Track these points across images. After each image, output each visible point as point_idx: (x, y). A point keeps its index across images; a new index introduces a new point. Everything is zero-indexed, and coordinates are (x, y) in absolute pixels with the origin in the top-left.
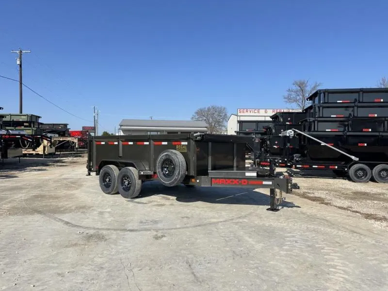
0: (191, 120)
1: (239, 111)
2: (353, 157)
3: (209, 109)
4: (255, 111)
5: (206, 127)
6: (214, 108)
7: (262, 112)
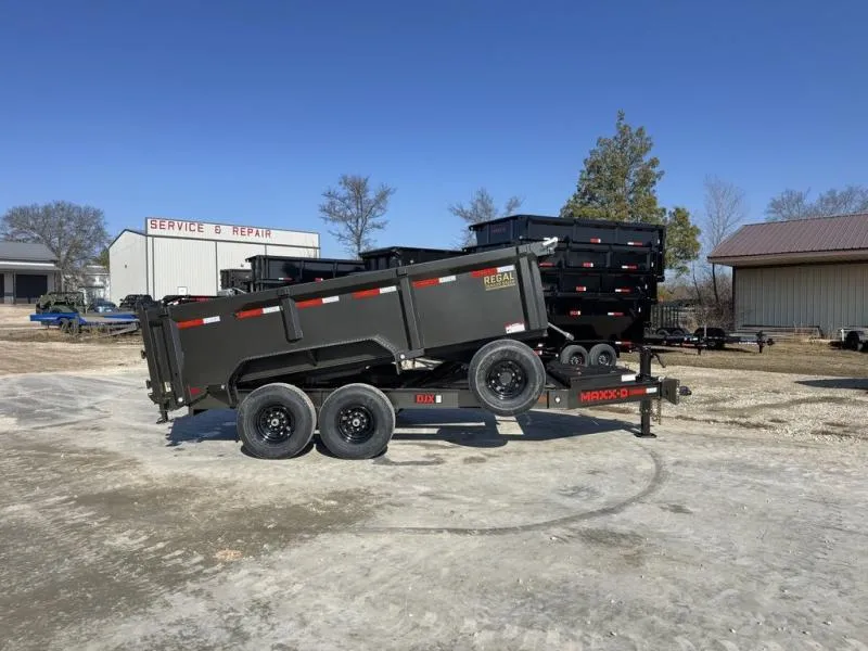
1: (149, 225)
2: (568, 335)
3: (47, 211)
4: (193, 227)
5: (55, 262)
6: (62, 209)
7: (209, 230)
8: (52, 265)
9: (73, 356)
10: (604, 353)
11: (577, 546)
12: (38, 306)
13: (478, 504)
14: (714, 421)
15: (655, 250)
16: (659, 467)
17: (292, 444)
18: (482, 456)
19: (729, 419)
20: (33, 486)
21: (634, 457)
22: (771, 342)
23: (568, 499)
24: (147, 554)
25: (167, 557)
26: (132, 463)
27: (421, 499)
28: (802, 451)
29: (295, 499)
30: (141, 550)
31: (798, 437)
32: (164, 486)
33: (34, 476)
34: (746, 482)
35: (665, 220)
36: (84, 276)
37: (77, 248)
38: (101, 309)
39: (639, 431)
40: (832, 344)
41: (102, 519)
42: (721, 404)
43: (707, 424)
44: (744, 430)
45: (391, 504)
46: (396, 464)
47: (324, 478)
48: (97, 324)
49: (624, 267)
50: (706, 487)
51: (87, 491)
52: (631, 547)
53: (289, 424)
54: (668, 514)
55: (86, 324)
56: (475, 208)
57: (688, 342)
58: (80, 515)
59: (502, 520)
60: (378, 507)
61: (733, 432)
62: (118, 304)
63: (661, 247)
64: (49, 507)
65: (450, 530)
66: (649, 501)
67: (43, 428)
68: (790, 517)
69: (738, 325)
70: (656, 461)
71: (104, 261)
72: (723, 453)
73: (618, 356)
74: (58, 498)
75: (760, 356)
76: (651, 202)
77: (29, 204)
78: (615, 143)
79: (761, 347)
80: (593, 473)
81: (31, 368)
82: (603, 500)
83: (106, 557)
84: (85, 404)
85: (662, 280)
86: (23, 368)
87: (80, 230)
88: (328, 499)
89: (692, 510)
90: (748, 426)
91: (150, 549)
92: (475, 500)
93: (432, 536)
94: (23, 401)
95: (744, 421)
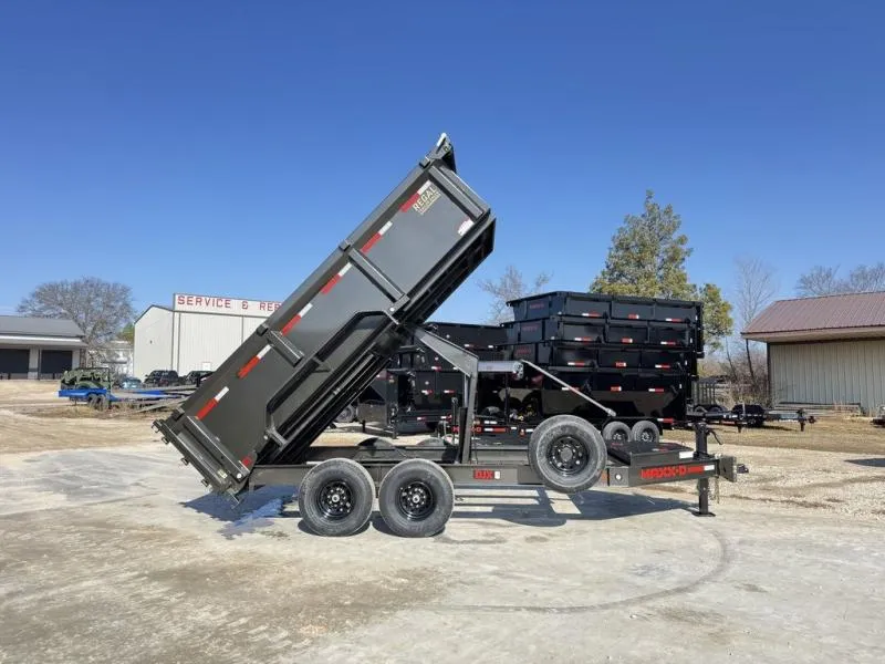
0: (18, 314)
1: (177, 301)
2: (610, 412)
3: (76, 287)
4: (220, 303)
5: (81, 337)
6: (92, 286)
7: (236, 306)
8: (79, 340)
9: (108, 432)
10: (648, 430)
11: (659, 624)
12: (63, 382)
13: (550, 583)
14: (770, 500)
15: (694, 326)
16: (724, 547)
17: (352, 521)
18: (543, 536)
19: (784, 498)
20: (101, 561)
21: (697, 536)
22: (812, 420)
23: (639, 578)
24: (232, 628)
25: (252, 632)
26: (193, 540)
27: (492, 578)
28: (867, 530)
29: (365, 576)
30: (225, 625)
31: (859, 516)
32: (232, 562)
33: (100, 552)
34: (816, 562)
35: (696, 296)
36: (108, 352)
37: (102, 324)
38: (126, 385)
39: (697, 510)
40: (876, 422)
41: (179, 595)
42: (773, 484)
43: (763, 504)
44: (802, 509)
45: (461, 582)
46: (458, 542)
47: (388, 556)
48: (127, 400)
49: (663, 343)
50: (776, 566)
51: (157, 567)
52: (714, 626)
53: (349, 501)
54: (743, 593)
55: (116, 400)
56: (504, 284)
57: (727, 419)
58: (156, 590)
59: (577, 599)
60: (449, 585)
61: (792, 511)
62: (143, 380)
63: (699, 323)
64: (124, 583)
65: (529, 609)
66: (721, 580)
67: (96, 504)
68: (867, 597)
69: (776, 402)
70: (720, 541)
71: (129, 336)
72: (786, 533)
73: (661, 434)
74: (129, 574)
75: (802, 434)
76: (681, 279)
77: (59, 281)
78: (644, 221)
79: (802, 425)
80: (659, 552)
81: (65, 444)
82: (674, 579)
83: (192, 632)
84: (130, 481)
85: (702, 356)
86: (58, 444)
87: (107, 306)
88: (398, 576)
89: (765, 588)
90: (804, 504)
91: (234, 624)
92: (547, 579)
93: (513, 615)
94: (67, 477)
95: (800, 500)
